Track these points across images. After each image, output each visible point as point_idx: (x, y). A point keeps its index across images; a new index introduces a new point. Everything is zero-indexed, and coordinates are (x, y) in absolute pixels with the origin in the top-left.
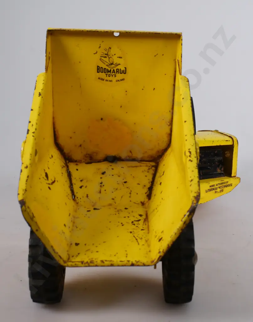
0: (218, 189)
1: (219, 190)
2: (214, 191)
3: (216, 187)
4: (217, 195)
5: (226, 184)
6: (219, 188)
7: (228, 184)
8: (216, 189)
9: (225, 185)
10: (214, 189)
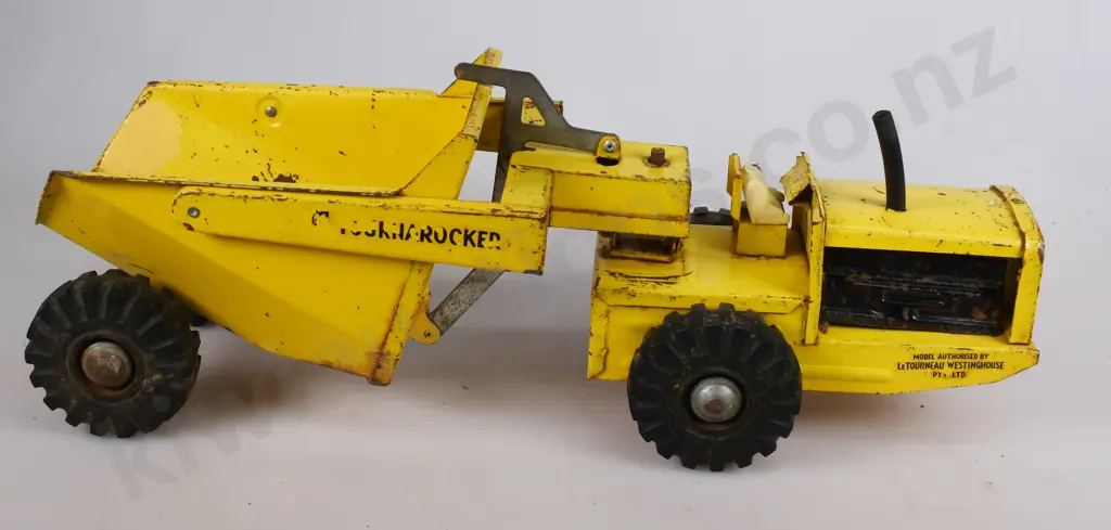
0: (946, 367)
1: (947, 370)
2: (929, 370)
3: (936, 360)
4: (939, 381)
5: (978, 360)
6: (950, 365)
7: (984, 361)
8: (941, 366)
9: (973, 361)
10: (928, 366)
